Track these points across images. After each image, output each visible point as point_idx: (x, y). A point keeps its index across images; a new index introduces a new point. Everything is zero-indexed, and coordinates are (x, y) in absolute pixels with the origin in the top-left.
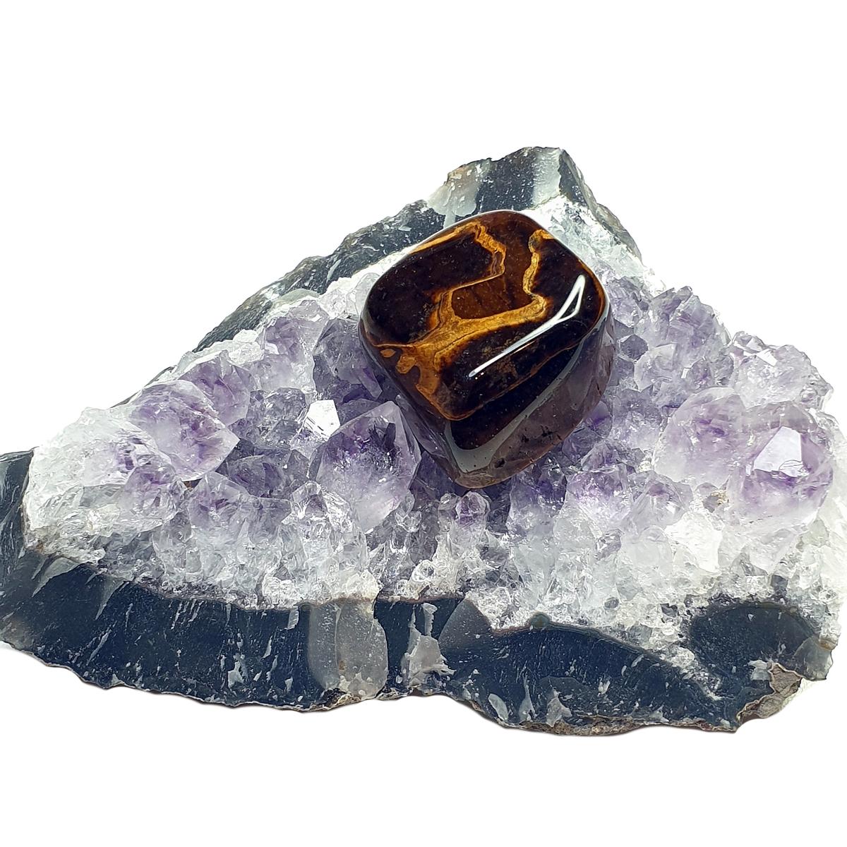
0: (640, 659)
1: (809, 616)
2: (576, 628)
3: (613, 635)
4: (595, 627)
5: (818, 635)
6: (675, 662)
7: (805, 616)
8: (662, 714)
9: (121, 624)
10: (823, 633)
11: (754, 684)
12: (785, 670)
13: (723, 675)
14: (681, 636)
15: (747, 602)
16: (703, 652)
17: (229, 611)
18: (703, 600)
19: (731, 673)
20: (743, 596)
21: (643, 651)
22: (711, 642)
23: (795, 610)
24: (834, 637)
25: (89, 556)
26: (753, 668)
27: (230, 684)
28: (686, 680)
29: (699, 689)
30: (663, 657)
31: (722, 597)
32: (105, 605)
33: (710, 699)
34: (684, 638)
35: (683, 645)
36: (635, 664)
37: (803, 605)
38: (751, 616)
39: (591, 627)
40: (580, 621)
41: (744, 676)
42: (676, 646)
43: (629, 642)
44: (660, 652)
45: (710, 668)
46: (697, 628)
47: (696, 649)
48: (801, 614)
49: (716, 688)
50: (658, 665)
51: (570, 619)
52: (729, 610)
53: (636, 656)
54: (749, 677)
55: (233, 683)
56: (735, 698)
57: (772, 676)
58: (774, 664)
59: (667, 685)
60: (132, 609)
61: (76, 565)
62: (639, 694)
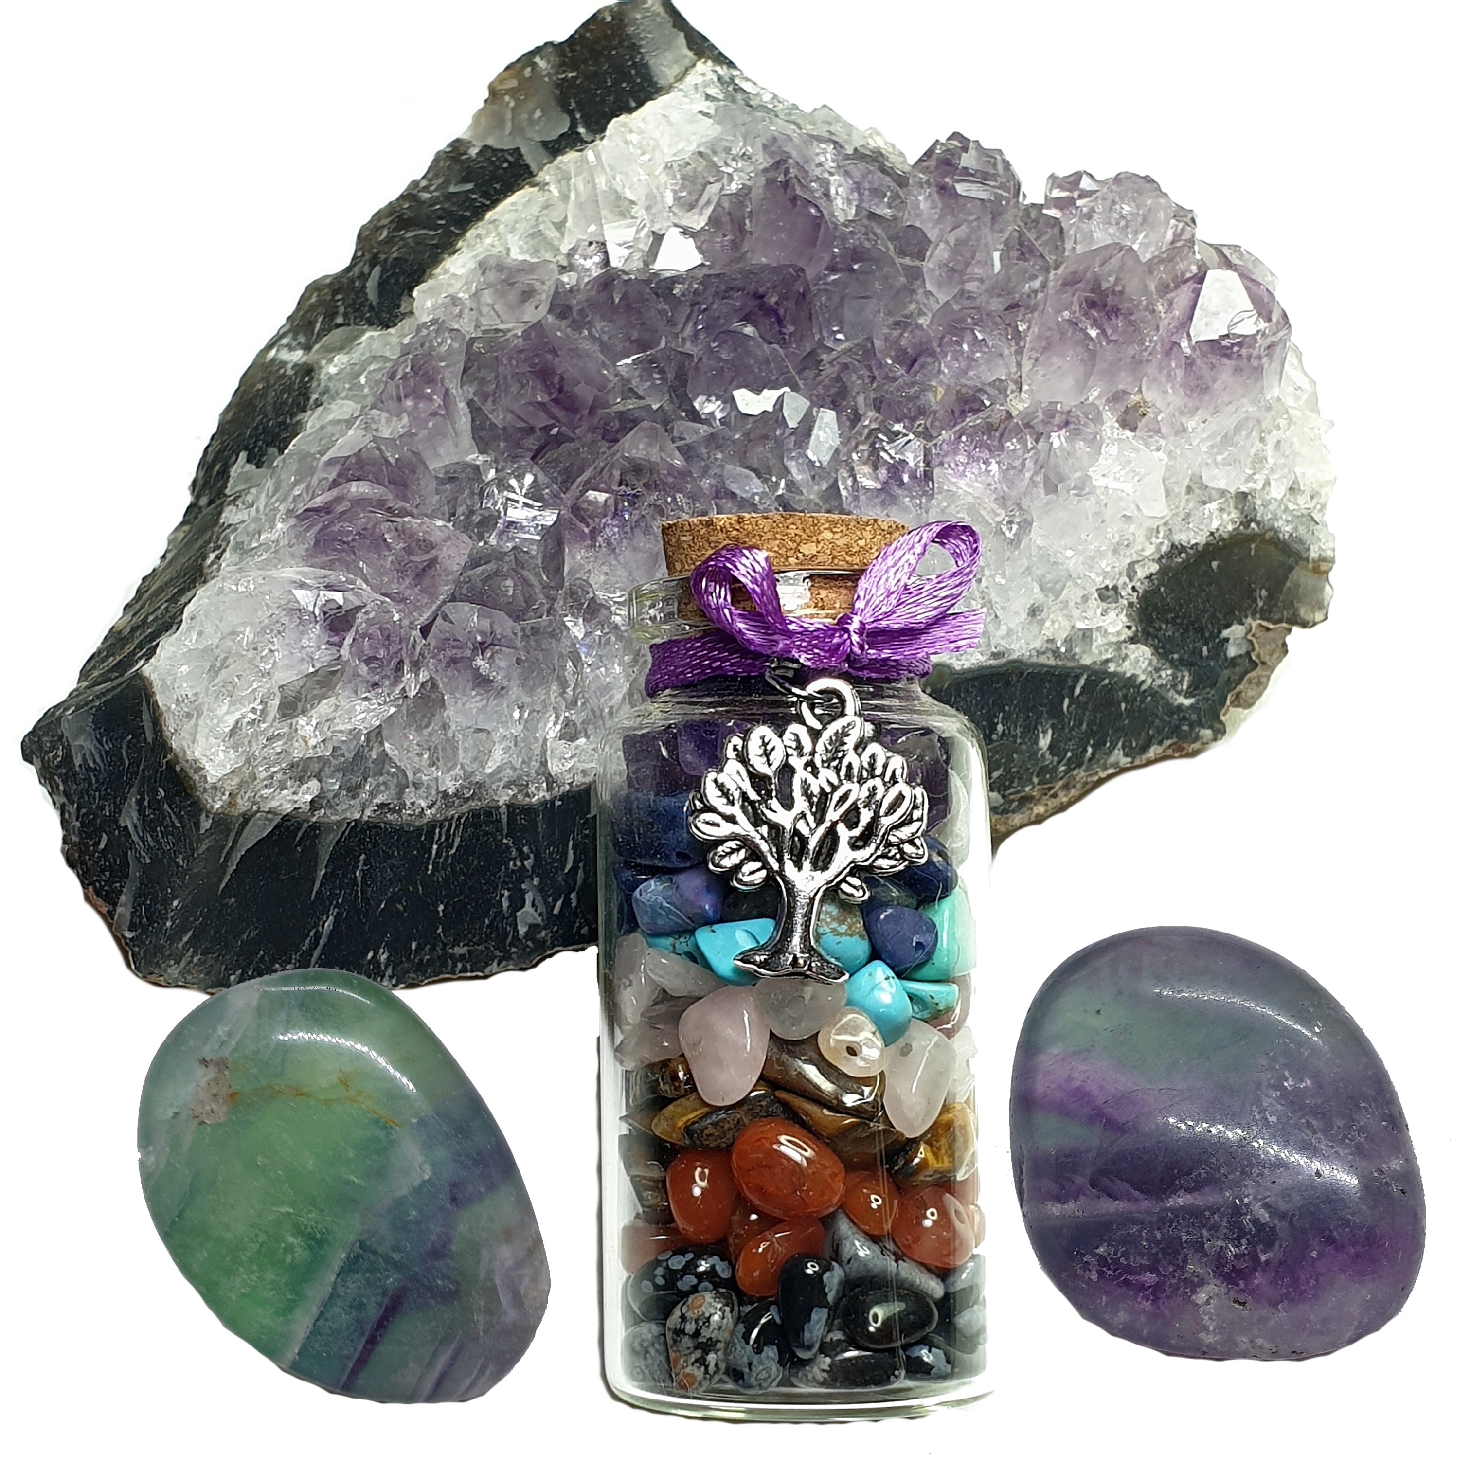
0: (1082, 682)
1: (1291, 535)
2: (991, 667)
3: (1043, 660)
4: (1015, 656)
5: (1307, 560)
6: (1127, 668)
7: (1286, 537)
8: (1122, 752)
9: (350, 895)
10: (1314, 554)
11: (1233, 662)
12: (1271, 626)
13: (1190, 665)
14: (1129, 627)
15: (1208, 544)
16: (1159, 641)
17: (504, 818)
18: (1151, 563)
19: (1201, 657)
20: (1201, 539)
21: (1085, 668)
22: (1167, 623)
23: (1271, 533)
24: (1329, 553)
25: (296, 798)
26: (1227, 640)
27: (522, 930)
28: (1145, 691)
29: (1162, 698)
30: (1112, 668)
31: (1176, 549)
32: (323, 872)
33: (1180, 707)
34: (1134, 629)
35: (1133, 640)
36: (1077, 691)
37: (1281, 523)
38: (1215, 564)
39: (1011, 658)
40: (995, 655)
41: (1219, 655)
42: (1124, 645)
43: (1065, 662)
44: (1108, 661)
45: (1172, 662)
46: (1147, 609)
47: (1150, 641)
48: (1281, 536)
49: (1185, 687)
50: (1107, 681)
51: (980, 657)
52: (1186, 566)
53: (1077, 678)
54: (1225, 655)
55: (525, 929)
56: (1212, 692)
57: (1255, 641)
58: (1254, 624)
59: (1123, 706)
60: (365, 864)
61: (278, 820)
62: (1090, 733)
